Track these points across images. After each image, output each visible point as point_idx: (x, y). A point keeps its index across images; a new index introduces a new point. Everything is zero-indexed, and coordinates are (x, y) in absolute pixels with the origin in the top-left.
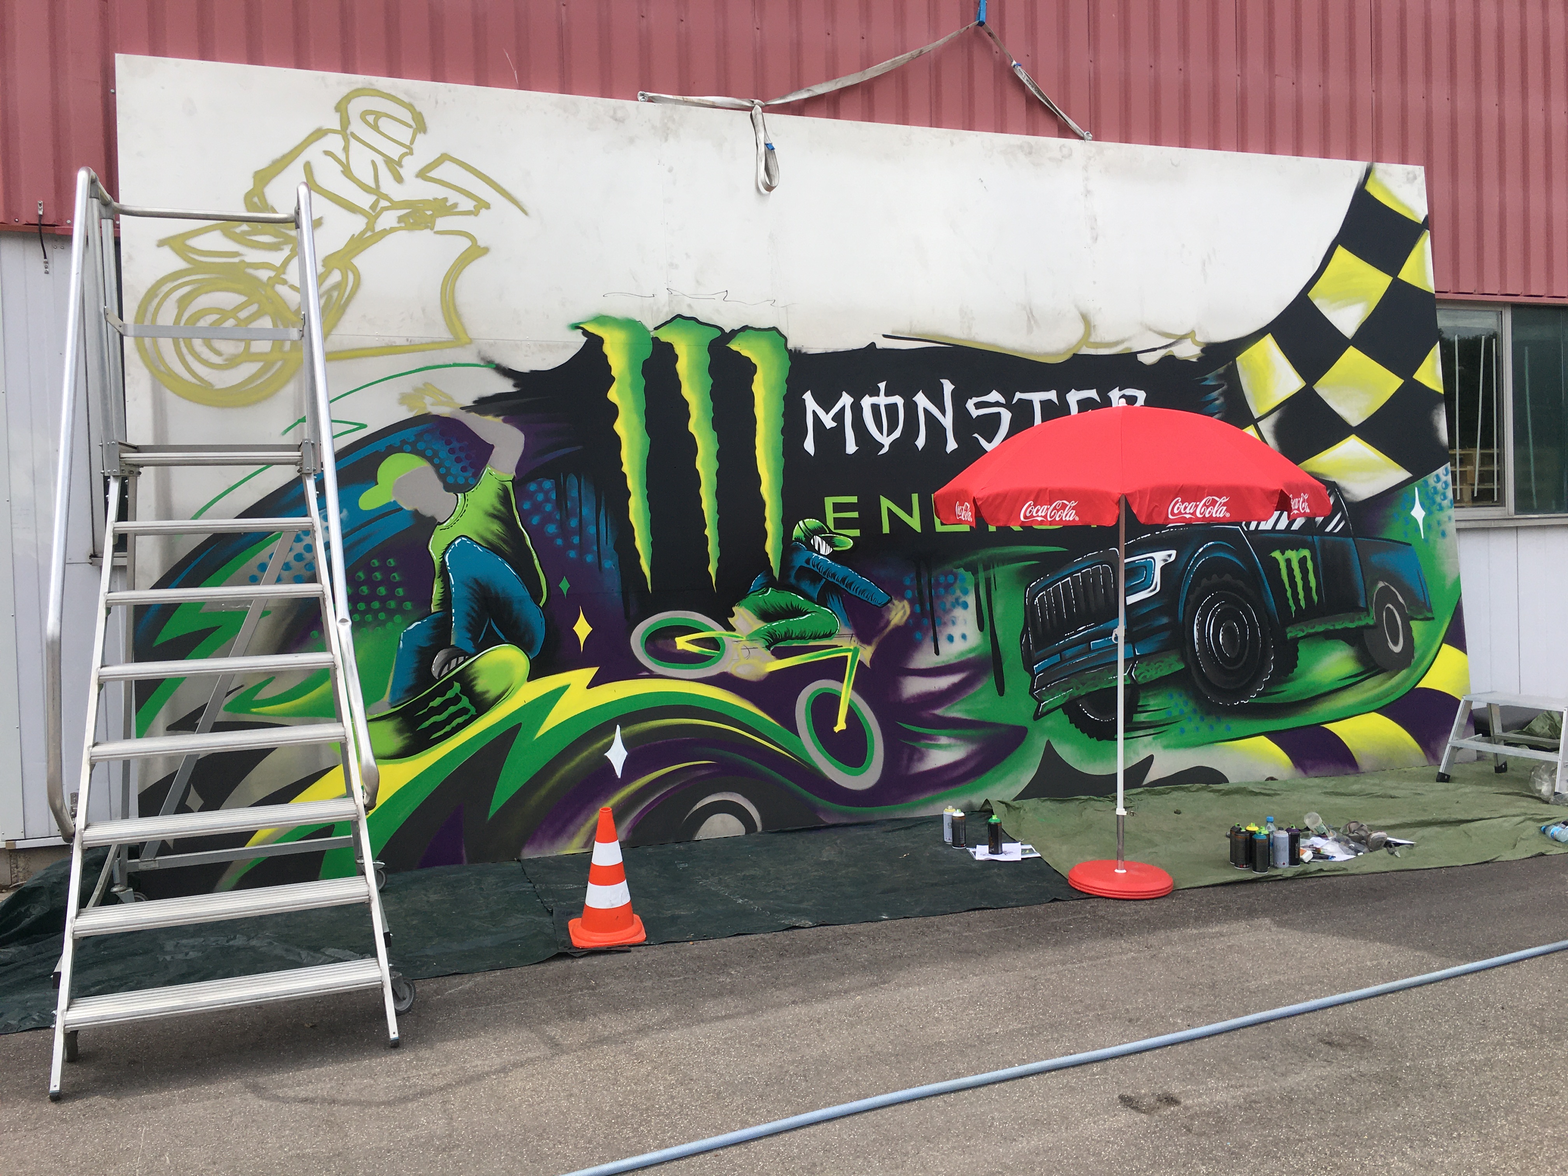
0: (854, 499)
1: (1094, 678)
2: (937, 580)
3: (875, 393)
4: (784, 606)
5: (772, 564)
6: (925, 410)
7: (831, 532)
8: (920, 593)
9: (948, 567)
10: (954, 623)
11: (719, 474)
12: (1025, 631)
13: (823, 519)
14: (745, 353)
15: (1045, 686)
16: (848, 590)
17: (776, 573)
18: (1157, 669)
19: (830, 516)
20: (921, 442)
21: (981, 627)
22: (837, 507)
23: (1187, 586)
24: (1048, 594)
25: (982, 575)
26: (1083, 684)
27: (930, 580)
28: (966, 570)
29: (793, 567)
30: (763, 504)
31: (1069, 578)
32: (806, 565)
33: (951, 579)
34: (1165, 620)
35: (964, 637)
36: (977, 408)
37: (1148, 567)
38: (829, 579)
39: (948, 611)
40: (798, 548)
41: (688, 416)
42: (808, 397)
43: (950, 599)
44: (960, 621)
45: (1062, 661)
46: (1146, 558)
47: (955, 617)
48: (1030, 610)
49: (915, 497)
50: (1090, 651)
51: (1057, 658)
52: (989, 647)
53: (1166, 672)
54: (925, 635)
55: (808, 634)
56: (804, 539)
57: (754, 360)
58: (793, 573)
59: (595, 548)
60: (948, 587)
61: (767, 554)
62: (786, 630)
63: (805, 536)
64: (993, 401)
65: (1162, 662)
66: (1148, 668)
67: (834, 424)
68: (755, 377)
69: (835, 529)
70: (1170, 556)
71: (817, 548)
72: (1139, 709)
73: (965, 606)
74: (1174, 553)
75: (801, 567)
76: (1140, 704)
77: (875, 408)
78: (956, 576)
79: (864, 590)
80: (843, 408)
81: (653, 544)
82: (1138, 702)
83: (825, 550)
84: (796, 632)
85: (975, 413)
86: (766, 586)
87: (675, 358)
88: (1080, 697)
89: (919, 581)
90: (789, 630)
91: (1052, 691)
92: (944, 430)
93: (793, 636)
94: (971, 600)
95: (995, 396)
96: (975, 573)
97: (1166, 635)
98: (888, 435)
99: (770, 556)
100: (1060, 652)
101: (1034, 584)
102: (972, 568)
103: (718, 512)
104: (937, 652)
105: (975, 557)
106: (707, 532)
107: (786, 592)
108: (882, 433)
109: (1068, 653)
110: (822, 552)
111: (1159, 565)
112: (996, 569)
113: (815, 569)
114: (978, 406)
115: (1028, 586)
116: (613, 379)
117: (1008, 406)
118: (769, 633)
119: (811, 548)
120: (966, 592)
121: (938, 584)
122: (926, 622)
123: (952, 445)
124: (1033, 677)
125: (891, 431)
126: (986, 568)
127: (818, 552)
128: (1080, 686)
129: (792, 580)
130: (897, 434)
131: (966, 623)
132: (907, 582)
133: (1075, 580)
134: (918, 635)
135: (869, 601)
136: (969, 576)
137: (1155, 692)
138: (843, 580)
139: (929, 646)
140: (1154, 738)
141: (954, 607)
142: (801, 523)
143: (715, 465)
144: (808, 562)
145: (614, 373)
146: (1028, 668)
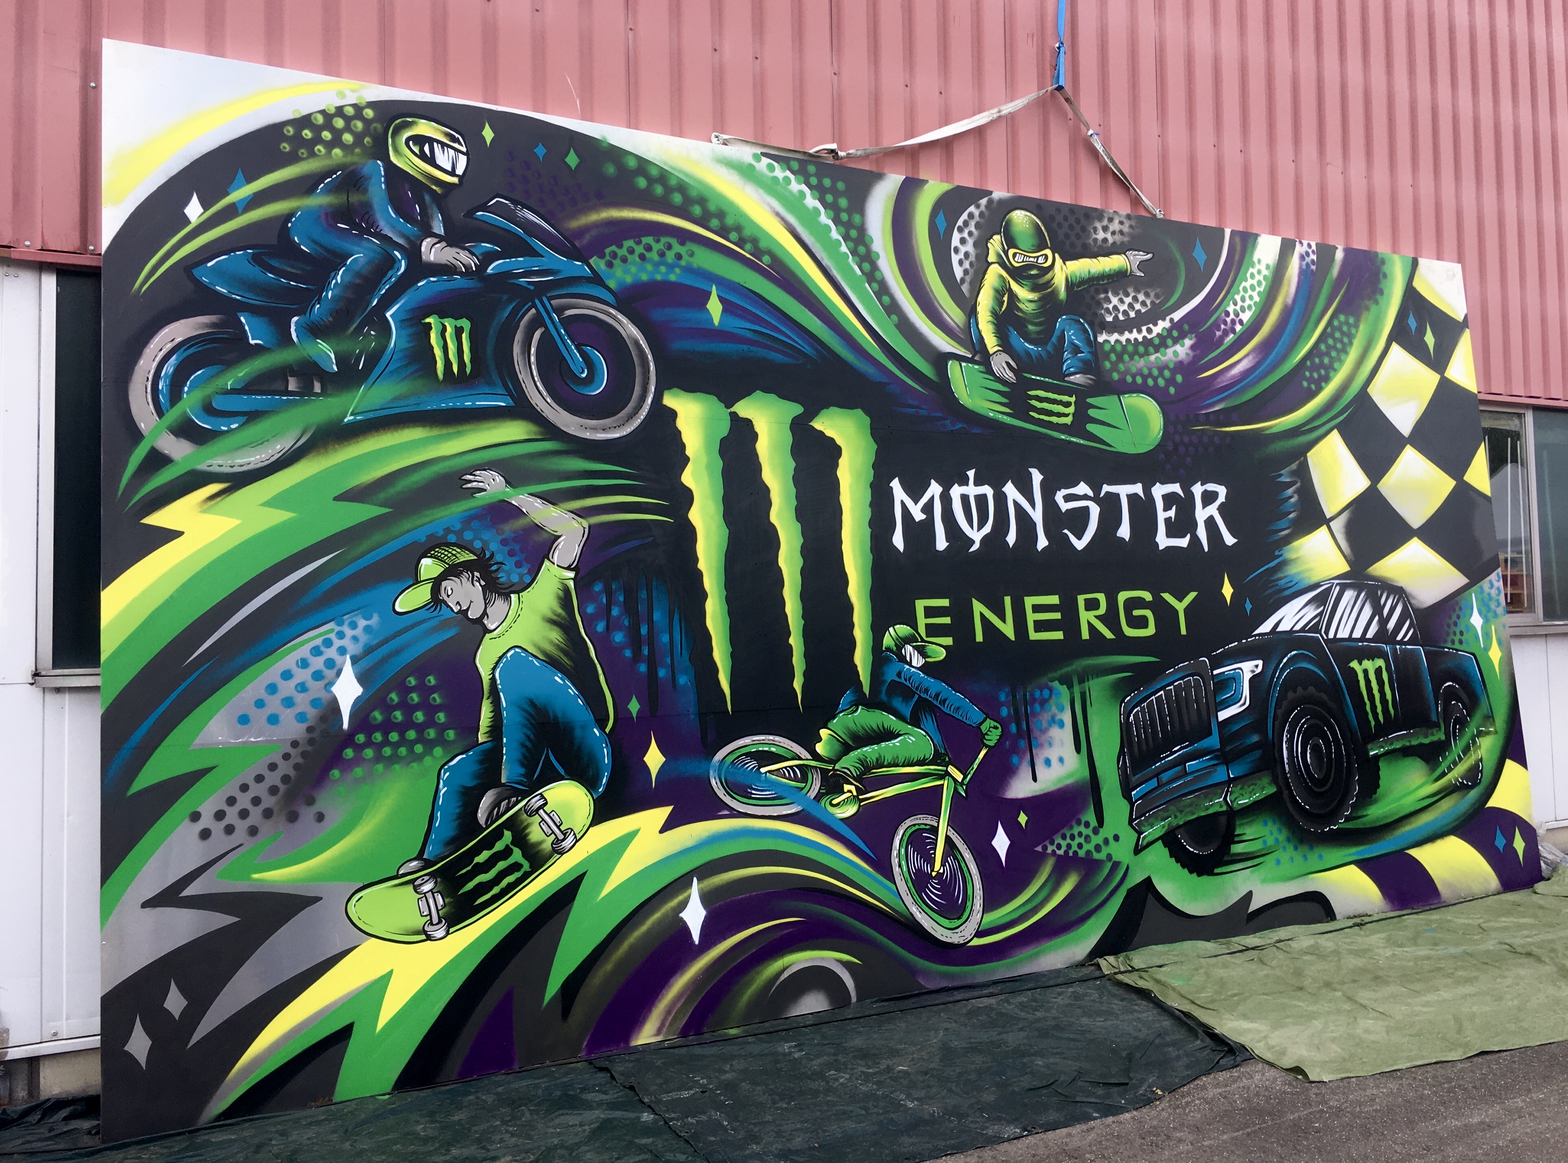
0: (945, 602)
1: (1191, 805)
2: (1032, 695)
3: (964, 482)
4: (875, 727)
5: (861, 678)
6: (1016, 503)
7: (923, 640)
8: (1016, 711)
9: (1044, 680)
10: (1050, 745)
11: (803, 572)
12: (1121, 753)
13: (915, 627)
14: (829, 433)
15: (1144, 815)
16: (942, 708)
17: (866, 689)
18: (1251, 792)
19: (922, 621)
20: (1011, 538)
21: (1078, 750)
22: (930, 612)
23: (1275, 700)
24: (1143, 709)
25: (1077, 689)
26: (1181, 812)
27: (1025, 695)
28: (1062, 684)
29: (885, 681)
30: (850, 608)
31: (1162, 692)
32: (897, 679)
33: (1046, 693)
34: (1255, 738)
35: (1061, 760)
36: (1066, 501)
37: (1235, 679)
38: (922, 695)
39: (1044, 731)
40: (888, 660)
41: (769, 504)
42: (895, 484)
43: (1045, 717)
44: (1056, 742)
45: (1160, 786)
46: (1235, 669)
47: (1051, 737)
48: (1125, 728)
49: (1008, 600)
50: (1185, 774)
51: (1153, 783)
52: (1086, 773)
53: (1257, 796)
54: (1021, 759)
55: (901, 760)
56: (895, 648)
57: (839, 442)
58: (884, 688)
59: (669, 661)
60: (1044, 702)
61: (856, 666)
62: (877, 756)
63: (896, 645)
64: (1081, 493)
65: (1255, 784)
66: (1241, 792)
67: (923, 517)
68: (841, 461)
69: (927, 636)
70: (1257, 666)
71: (908, 659)
72: (1236, 839)
73: (1061, 725)
74: (1260, 663)
75: (893, 681)
76: (1236, 833)
77: (965, 498)
78: (1051, 690)
79: (958, 708)
80: (932, 498)
81: (733, 655)
82: (1234, 831)
83: (917, 661)
84: (889, 758)
85: (1065, 506)
86: (856, 704)
87: (755, 436)
88: (1179, 827)
89: (1014, 696)
90: (880, 756)
91: (1151, 820)
92: (1034, 524)
93: (886, 763)
94: (1067, 718)
95: (1082, 488)
96: (1070, 687)
97: (1257, 754)
98: (979, 530)
99: (860, 669)
100: (1157, 775)
101: (1128, 698)
102: (1067, 681)
103: (803, 617)
104: (1035, 779)
105: (1069, 669)
106: (791, 641)
107: (877, 711)
108: (972, 527)
109: (1165, 777)
110: (914, 663)
111: (1247, 676)
112: (1091, 682)
113: (907, 683)
114: (1068, 498)
115: (1123, 701)
116: (687, 459)
117: (1096, 499)
118: (860, 760)
119: (902, 659)
120: (1062, 709)
121: (1034, 700)
122: (1023, 743)
123: (1042, 542)
124: (1132, 804)
125: (981, 526)
126: (1081, 681)
127: (910, 664)
128: (1178, 814)
129: (883, 697)
130: (987, 529)
131: (1062, 743)
132: (1003, 697)
133: (1168, 694)
134: (1015, 759)
135: (964, 720)
136: (1064, 689)
137: (1250, 819)
138: (937, 695)
139: (1025, 772)
140: (1252, 872)
141: (1050, 726)
142: (891, 629)
143: (799, 562)
144: (899, 675)
145: (689, 452)
146: (1127, 795)
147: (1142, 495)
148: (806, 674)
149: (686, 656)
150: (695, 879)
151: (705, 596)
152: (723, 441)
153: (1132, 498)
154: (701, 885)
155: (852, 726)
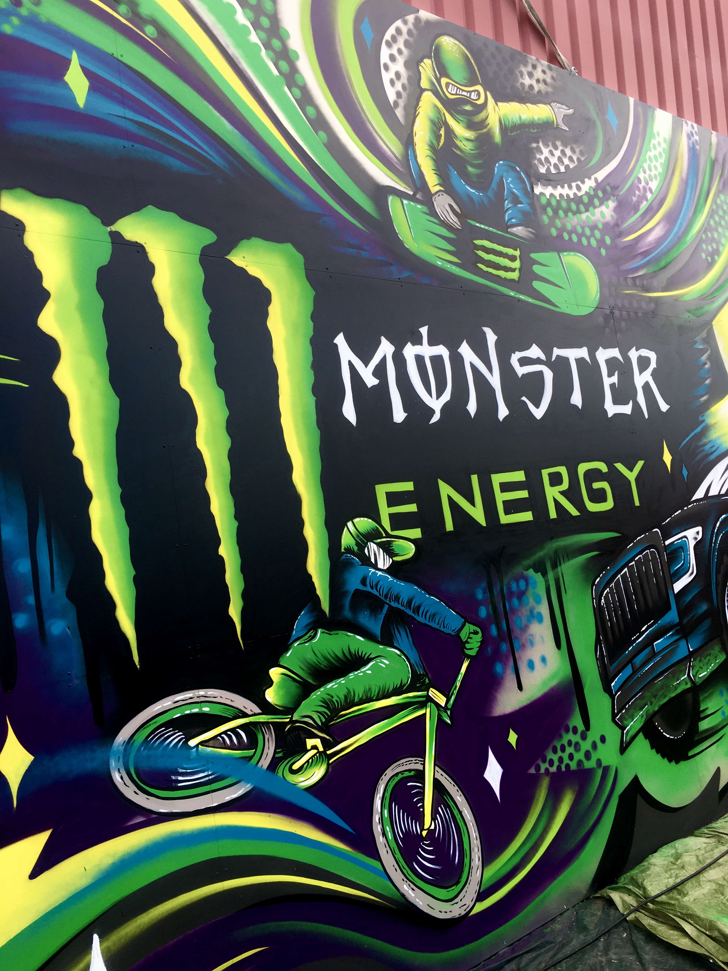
0: (409, 486)
1: (662, 688)
2: (509, 589)
3: (418, 341)
4: (340, 655)
5: (318, 592)
6: (473, 366)
7: (388, 535)
8: (495, 609)
9: (518, 570)
10: (532, 644)
11: (232, 455)
12: (598, 641)
13: (376, 518)
14: (253, 271)
15: (624, 707)
16: (416, 617)
17: (325, 606)
18: (707, 664)
19: (385, 511)
20: (472, 407)
21: (558, 646)
22: (393, 499)
23: (715, 565)
24: (611, 589)
25: (551, 575)
26: (655, 697)
27: (502, 589)
28: (536, 572)
29: (346, 593)
30: (297, 500)
31: (626, 569)
32: (362, 588)
33: (522, 583)
34: (704, 607)
35: (543, 660)
36: (521, 365)
37: (682, 548)
38: (393, 604)
39: (525, 628)
40: (349, 564)
41: (177, 363)
42: (340, 340)
43: (524, 612)
44: (537, 640)
45: (635, 672)
46: (681, 538)
47: (532, 635)
48: (598, 612)
49: (475, 479)
50: (654, 654)
51: (628, 670)
52: (567, 670)
53: (712, 667)
54: (505, 665)
55: (374, 692)
56: (356, 548)
57: (267, 283)
58: (347, 601)
60: (521, 595)
61: (310, 577)
62: (345, 691)
63: (357, 544)
64: (534, 357)
65: (710, 655)
66: (701, 665)
67: (376, 382)
68: (271, 309)
69: (392, 530)
70: (698, 533)
71: (373, 560)
72: (702, 715)
73: (540, 619)
74: (699, 529)
75: (357, 591)
76: (701, 709)
77: (419, 359)
78: (526, 579)
79: (434, 615)
80: (384, 360)
81: (138, 581)
82: (699, 708)
83: (384, 562)
84: (360, 692)
85: (521, 371)
86: (313, 627)
87: (150, 269)
88: (655, 713)
89: (491, 592)
90: (349, 691)
91: (631, 711)
92: (493, 391)
93: (356, 700)
94: (544, 609)
95: (535, 352)
96: (544, 574)
97: (706, 624)
98: (438, 397)
99: (315, 580)
100: (630, 661)
101: (598, 580)
102: (541, 568)
103: (236, 517)
104: (520, 688)
105: (541, 554)
106: (222, 551)
107: (341, 633)
108: (430, 394)
109: (638, 660)
110: (380, 565)
111: (692, 544)
112: (563, 566)
113: (374, 592)
114: (524, 362)
115: (593, 584)
116: (45, 296)
117: (548, 363)
118: (324, 701)
119: (366, 561)
120: (538, 601)
121: (511, 594)
122: (504, 647)
123: (503, 412)
124: (612, 697)
125: (440, 393)
126: (555, 566)
127: (375, 566)
128: (653, 700)
129: (347, 613)
130: (446, 396)
131: (543, 641)
132: (480, 596)
133: (631, 569)
134: (499, 668)
135: (442, 629)
136: (538, 577)
137: (710, 692)
138: (410, 602)
139: (510, 681)
140: (718, 747)
141: (529, 621)
142: (350, 524)
143: (225, 442)
144: (364, 582)
145: (48, 283)
146: (607, 689)
147: (588, 359)
148: (245, 595)
149: (61, 589)
150: (96, 937)
151: (87, 496)
152: (102, 273)
153: (580, 361)
154: (106, 944)
155: (310, 657)
